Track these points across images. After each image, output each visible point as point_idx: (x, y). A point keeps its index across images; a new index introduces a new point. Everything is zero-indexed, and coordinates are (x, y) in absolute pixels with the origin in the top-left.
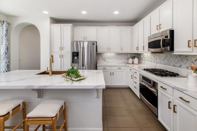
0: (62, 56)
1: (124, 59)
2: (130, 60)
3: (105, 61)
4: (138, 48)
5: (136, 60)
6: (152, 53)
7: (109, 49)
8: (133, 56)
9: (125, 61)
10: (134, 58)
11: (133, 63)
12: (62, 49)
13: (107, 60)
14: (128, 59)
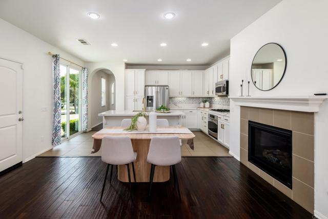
0: (135, 100)
1: (196, 103)
2: (202, 105)
3: (176, 105)
4: (208, 93)
5: (207, 104)
6: (219, 96)
7: (180, 93)
8: (204, 99)
9: (197, 105)
10: (206, 101)
11: (204, 107)
12: (135, 93)
13: (178, 104)
14: (200, 103)
